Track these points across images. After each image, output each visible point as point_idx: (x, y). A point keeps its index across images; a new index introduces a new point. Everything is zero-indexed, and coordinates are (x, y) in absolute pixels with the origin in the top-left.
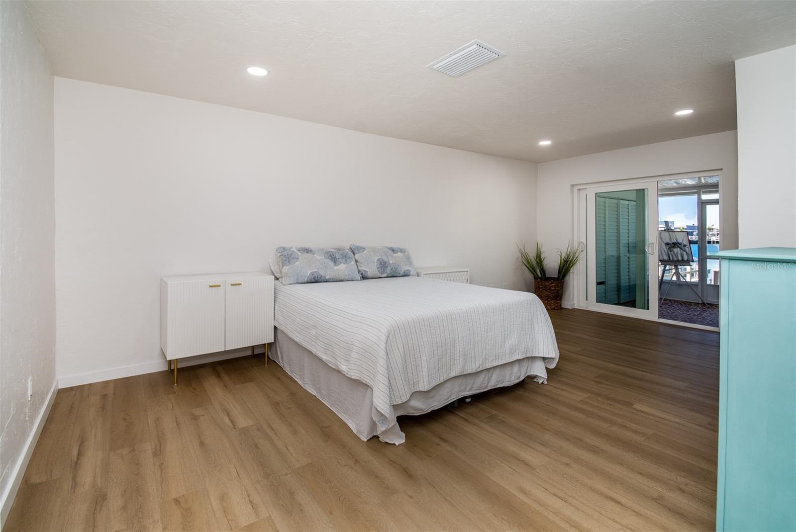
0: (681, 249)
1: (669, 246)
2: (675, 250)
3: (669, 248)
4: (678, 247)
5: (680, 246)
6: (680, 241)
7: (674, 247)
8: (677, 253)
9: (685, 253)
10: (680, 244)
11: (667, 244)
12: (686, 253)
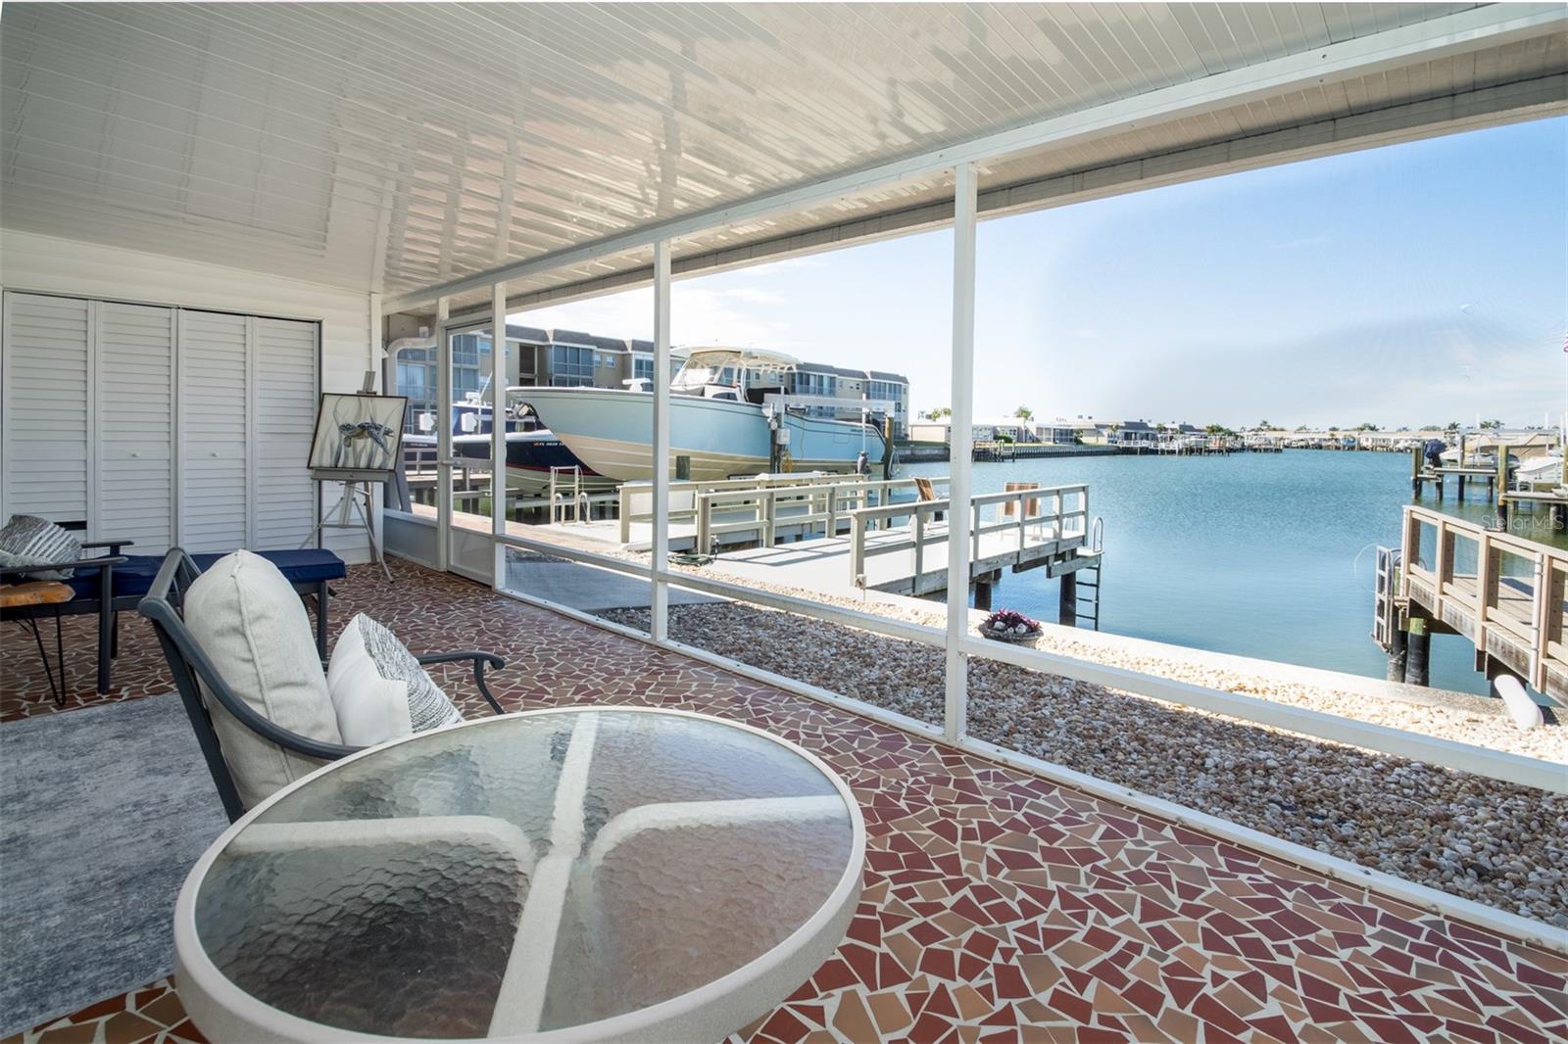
0: (376, 440)
1: (348, 433)
2: (360, 443)
3: (348, 438)
4: (371, 435)
5: (376, 432)
6: (378, 422)
7: (359, 436)
8: (361, 451)
9: (381, 450)
10: (378, 428)
11: (345, 428)
12: (385, 450)
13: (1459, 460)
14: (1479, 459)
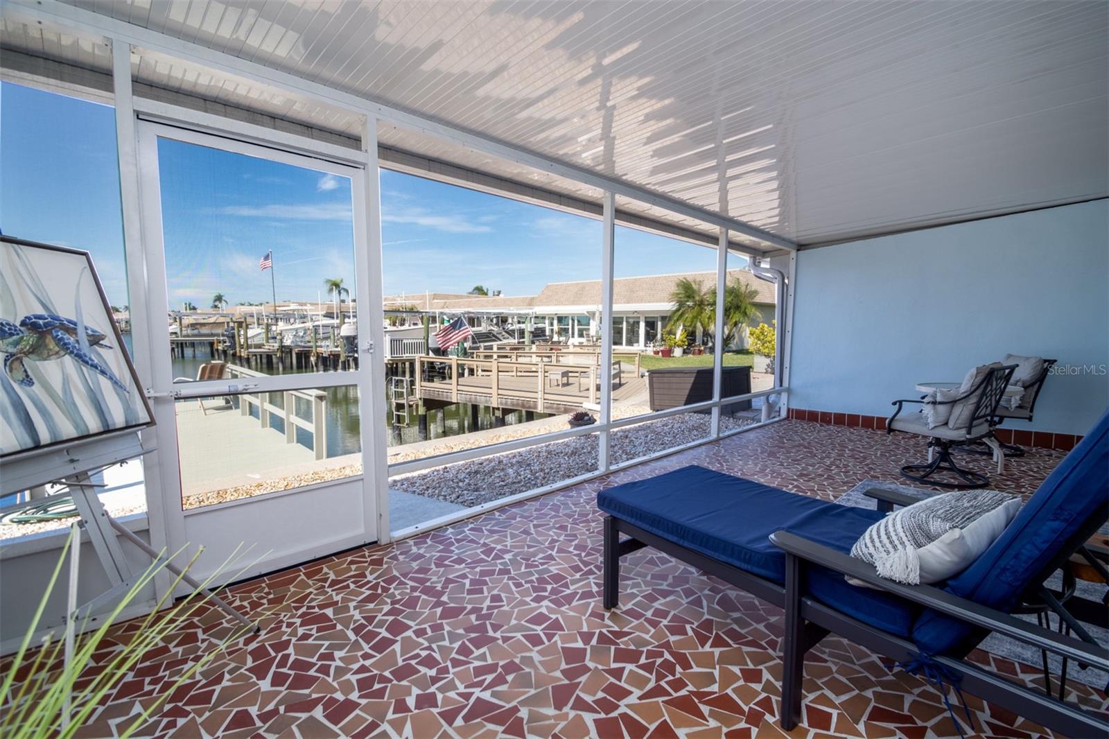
13: (179, 332)
14: (189, 332)
